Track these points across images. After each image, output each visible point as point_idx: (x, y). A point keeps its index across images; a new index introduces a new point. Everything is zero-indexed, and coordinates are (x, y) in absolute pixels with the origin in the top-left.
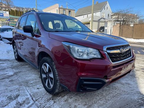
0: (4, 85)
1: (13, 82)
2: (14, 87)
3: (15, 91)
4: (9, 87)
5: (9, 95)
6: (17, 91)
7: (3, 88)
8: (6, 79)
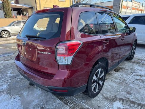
0: (138, 93)
1: (129, 91)
2: (133, 86)
3: (135, 83)
4: (136, 89)
5: (142, 83)
6: (135, 82)
7: (142, 91)
8: (131, 99)
